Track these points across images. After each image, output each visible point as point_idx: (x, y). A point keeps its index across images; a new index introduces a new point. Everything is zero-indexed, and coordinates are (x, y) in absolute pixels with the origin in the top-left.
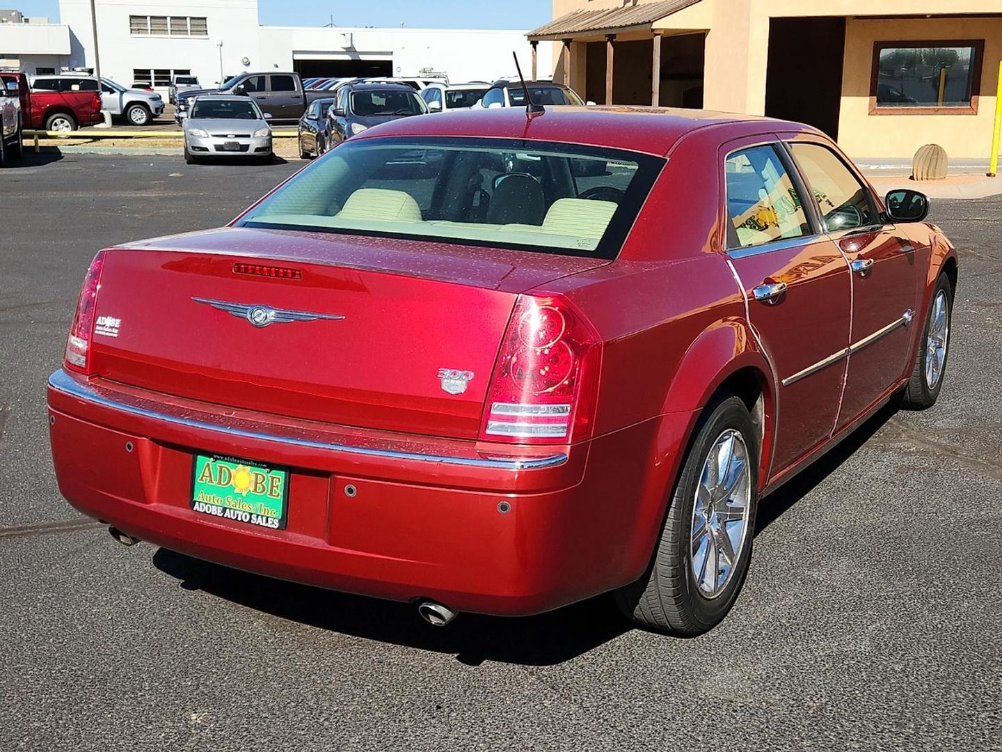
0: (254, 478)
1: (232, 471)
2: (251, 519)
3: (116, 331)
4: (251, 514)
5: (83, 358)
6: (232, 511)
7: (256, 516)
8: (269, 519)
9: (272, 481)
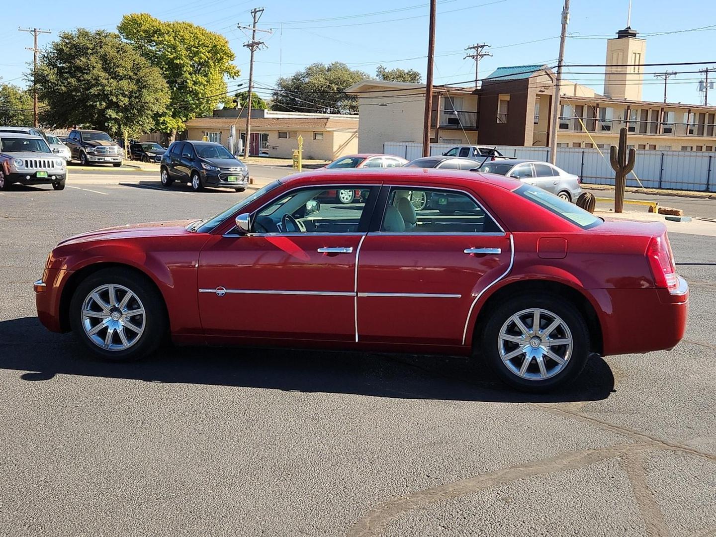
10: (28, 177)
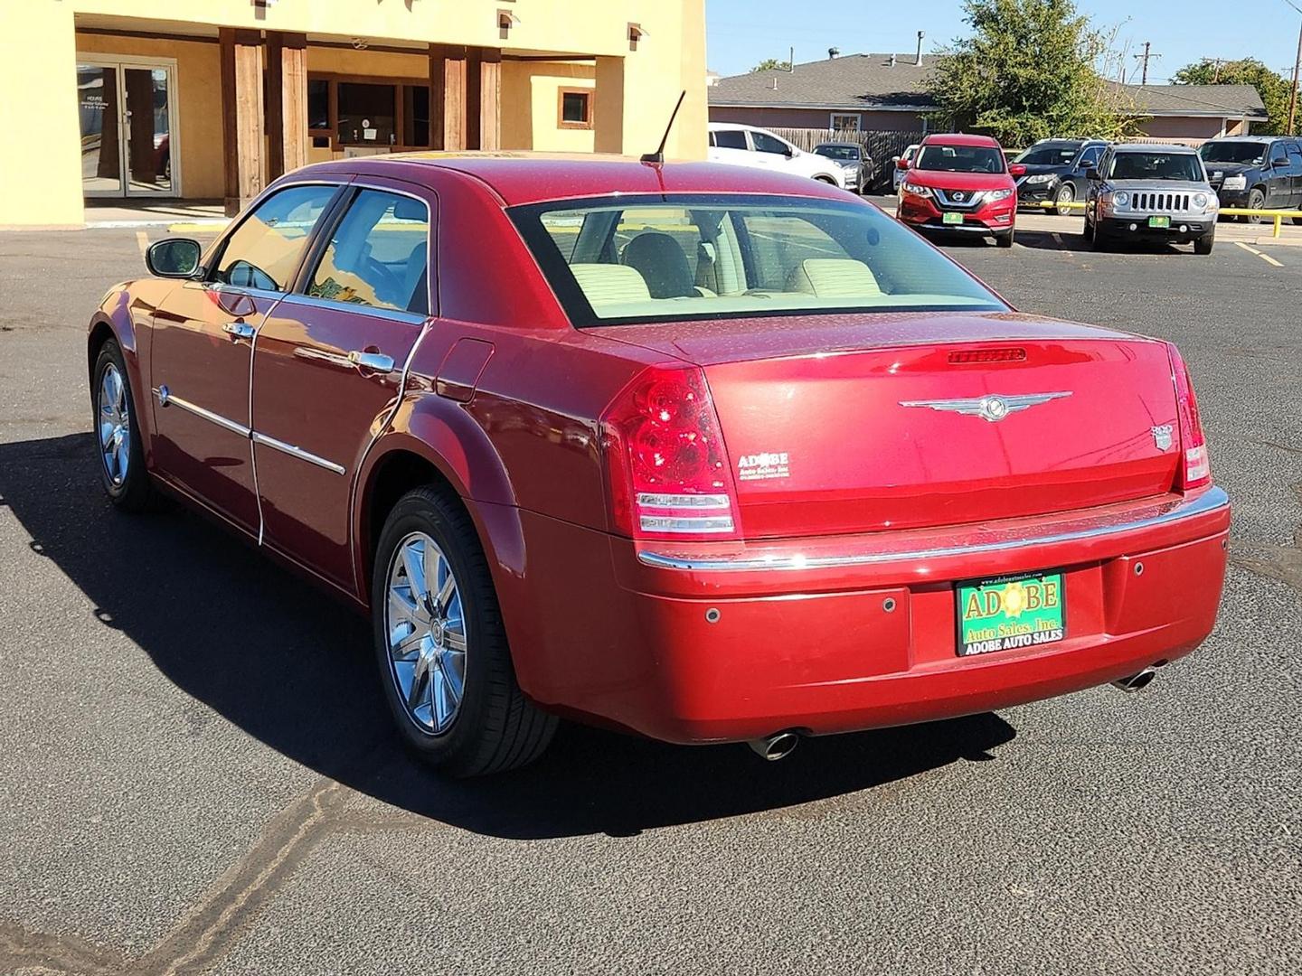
0: (1026, 594)
1: (1000, 593)
2: (1033, 639)
3: (786, 469)
4: (1032, 635)
5: (728, 519)
6: (1012, 639)
7: (1038, 634)
8: (1052, 632)
9: (1047, 589)
10: (1133, 227)
